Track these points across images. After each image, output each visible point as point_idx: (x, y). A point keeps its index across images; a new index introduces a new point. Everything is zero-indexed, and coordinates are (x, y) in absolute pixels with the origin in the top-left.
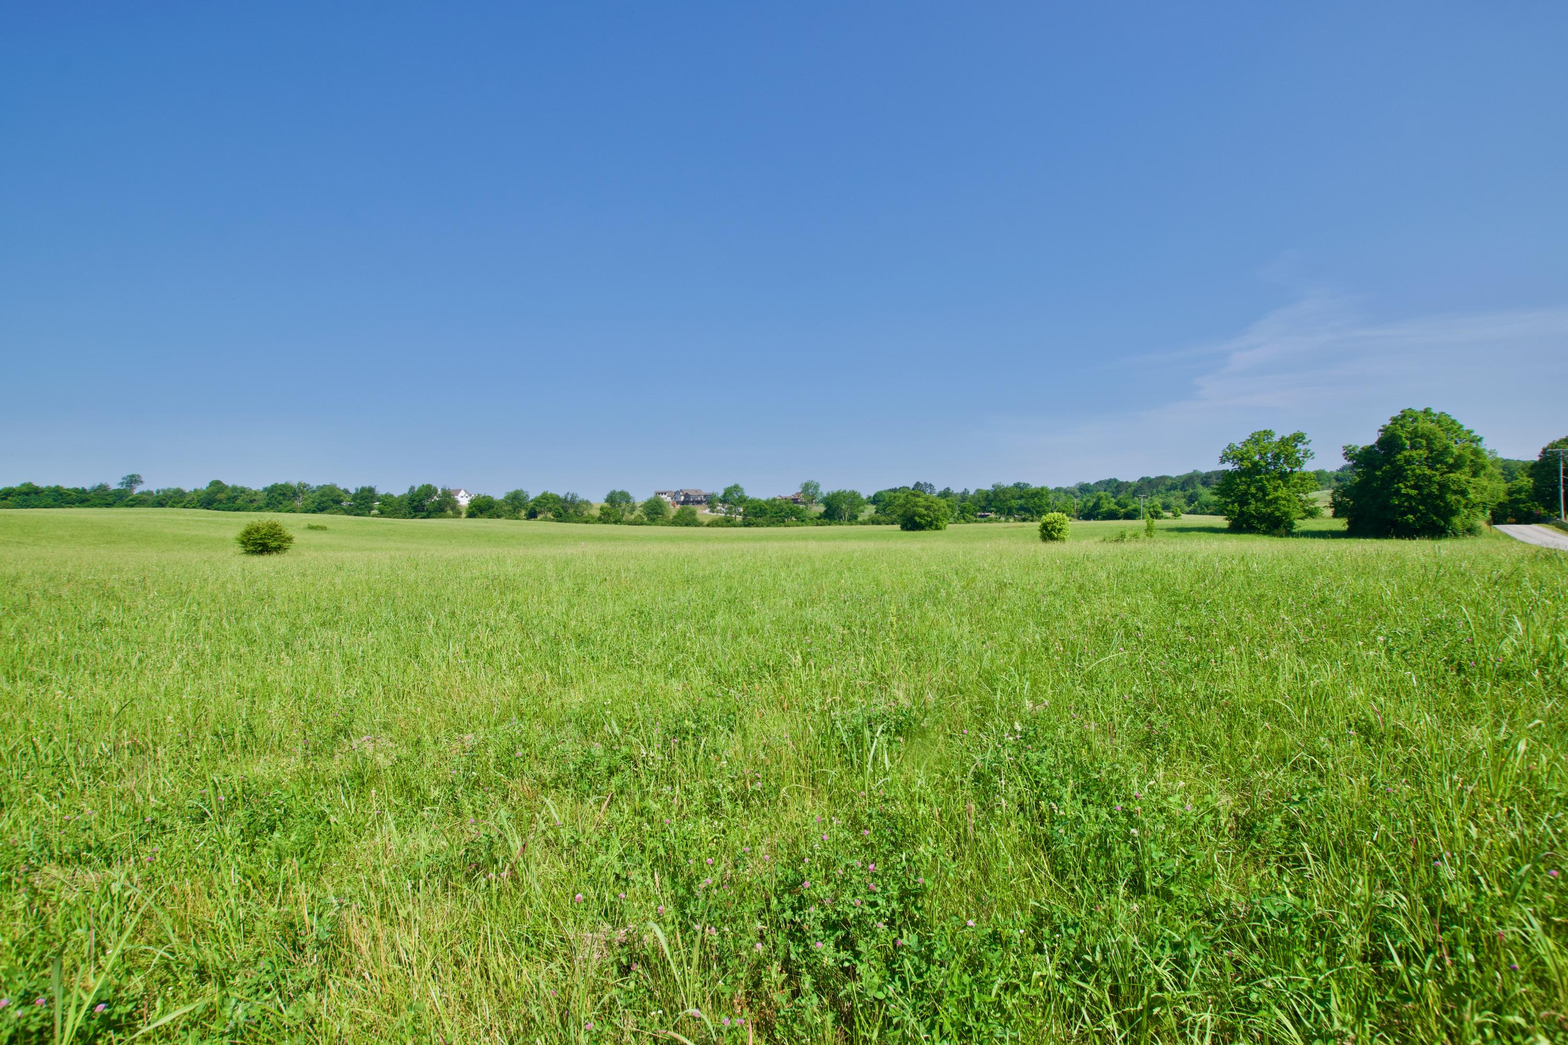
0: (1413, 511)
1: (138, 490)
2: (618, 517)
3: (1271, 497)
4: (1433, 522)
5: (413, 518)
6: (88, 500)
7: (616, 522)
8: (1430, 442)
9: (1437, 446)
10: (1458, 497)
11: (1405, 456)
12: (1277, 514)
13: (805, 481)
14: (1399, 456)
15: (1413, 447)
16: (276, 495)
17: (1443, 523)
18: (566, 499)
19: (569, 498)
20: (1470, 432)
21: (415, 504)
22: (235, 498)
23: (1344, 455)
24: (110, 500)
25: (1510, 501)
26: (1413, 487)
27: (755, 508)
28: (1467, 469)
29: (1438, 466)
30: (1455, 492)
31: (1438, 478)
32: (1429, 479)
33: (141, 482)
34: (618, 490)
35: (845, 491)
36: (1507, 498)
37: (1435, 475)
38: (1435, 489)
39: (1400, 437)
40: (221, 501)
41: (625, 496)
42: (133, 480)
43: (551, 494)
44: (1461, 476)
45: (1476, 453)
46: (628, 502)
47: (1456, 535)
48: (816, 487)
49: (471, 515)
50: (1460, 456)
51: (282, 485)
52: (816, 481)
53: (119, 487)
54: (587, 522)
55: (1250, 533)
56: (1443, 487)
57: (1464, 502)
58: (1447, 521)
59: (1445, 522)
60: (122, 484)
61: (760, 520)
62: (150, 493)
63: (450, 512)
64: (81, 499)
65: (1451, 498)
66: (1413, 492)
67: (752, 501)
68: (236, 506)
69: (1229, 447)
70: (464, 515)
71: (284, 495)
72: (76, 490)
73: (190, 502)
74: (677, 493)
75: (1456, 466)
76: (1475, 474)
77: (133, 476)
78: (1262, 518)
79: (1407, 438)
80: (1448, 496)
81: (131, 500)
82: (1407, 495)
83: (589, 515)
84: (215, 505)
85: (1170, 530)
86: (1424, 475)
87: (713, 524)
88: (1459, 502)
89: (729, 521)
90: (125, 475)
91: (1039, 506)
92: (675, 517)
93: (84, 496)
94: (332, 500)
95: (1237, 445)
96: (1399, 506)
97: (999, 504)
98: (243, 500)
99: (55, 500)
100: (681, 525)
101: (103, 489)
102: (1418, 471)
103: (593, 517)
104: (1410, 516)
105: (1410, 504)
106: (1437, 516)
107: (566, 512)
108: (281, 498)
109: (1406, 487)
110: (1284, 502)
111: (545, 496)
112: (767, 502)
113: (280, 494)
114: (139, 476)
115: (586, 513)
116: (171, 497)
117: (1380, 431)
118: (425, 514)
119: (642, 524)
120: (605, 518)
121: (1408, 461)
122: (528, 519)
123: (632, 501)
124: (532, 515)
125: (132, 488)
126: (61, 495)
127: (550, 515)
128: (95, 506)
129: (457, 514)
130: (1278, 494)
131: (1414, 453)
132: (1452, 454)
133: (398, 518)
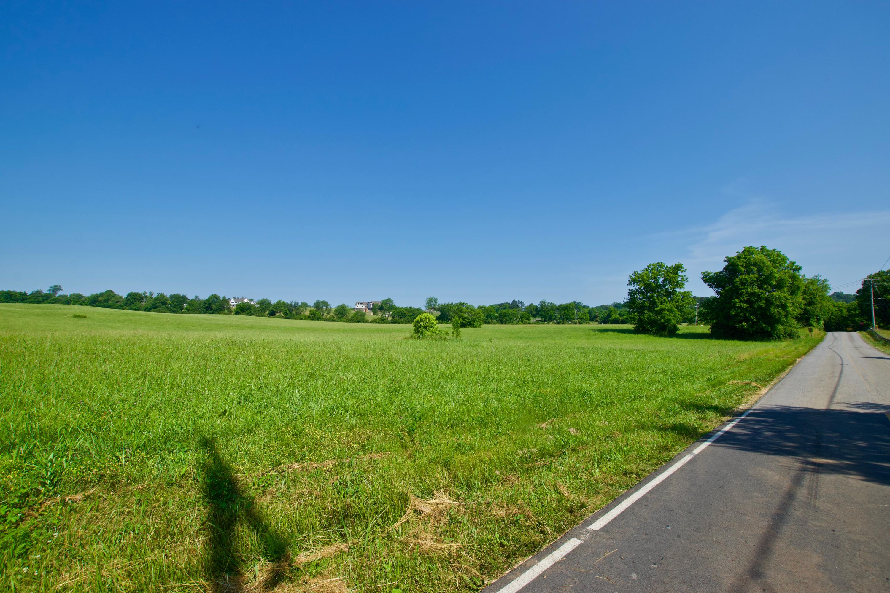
0: (746, 319)
1: (59, 294)
2: (319, 316)
3: (658, 308)
4: (762, 329)
5: (205, 313)
6: (27, 299)
7: (318, 319)
8: (760, 270)
9: (766, 272)
10: (780, 310)
11: (741, 280)
12: (663, 321)
13: (429, 297)
14: (737, 280)
15: (748, 272)
16: (131, 299)
17: (770, 329)
18: (291, 304)
19: (293, 304)
20: (793, 263)
21: (206, 305)
22: (109, 300)
23: (703, 278)
24: (41, 299)
25: (849, 316)
26: (745, 302)
27: (398, 313)
28: (786, 289)
29: (765, 286)
30: (777, 306)
31: (765, 295)
32: (759, 296)
33: (61, 290)
34: (321, 300)
35: (452, 304)
36: (848, 313)
37: (763, 293)
38: (762, 303)
39: (737, 265)
40: (100, 301)
41: (325, 304)
42: (56, 288)
43: (283, 302)
44: (782, 294)
45: (794, 278)
46: (327, 307)
47: (780, 339)
48: (436, 301)
49: (237, 313)
50: (781, 279)
51: (135, 293)
52: (436, 297)
53: (48, 292)
54: (301, 319)
55: (645, 334)
56: (769, 302)
57: (783, 314)
58: (774, 328)
59: (772, 329)
60: (50, 290)
61: (402, 320)
62: (65, 296)
63: (226, 311)
64: (22, 298)
65: (774, 310)
66: (745, 306)
67: (398, 308)
68: (108, 304)
69: (634, 274)
70: (233, 313)
71: (135, 299)
72: (20, 293)
73: (83, 302)
74: (369, 303)
75: (779, 286)
76: (792, 293)
77: (56, 286)
78: (653, 323)
79: (742, 266)
80: (772, 309)
81: (53, 300)
82: (740, 307)
83: (304, 314)
84: (97, 303)
85: (595, 330)
86: (755, 293)
87: (374, 322)
88: (780, 313)
89: (383, 320)
90: (52, 285)
91: (568, 315)
92: (352, 317)
93: (24, 297)
94: (162, 303)
95: (639, 272)
96: (737, 315)
97: (543, 313)
98: (113, 301)
99: (6, 299)
100: (355, 322)
101: (39, 293)
102: (749, 290)
103: (305, 316)
104: (744, 324)
105: (745, 314)
106: (765, 323)
107: (291, 312)
108: (133, 300)
109: (741, 301)
110: (667, 313)
111: (279, 303)
112: (406, 309)
113: (133, 298)
114: (60, 286)
115: (302, 313)
116: (74, 299)
117: (725, 261)
118: (211, 312)
119: (333, 321)
120: (313, 317)
121: (743, 283)
122: (269, 317)
123: (329, 307)
124: (272, 314)
125: (56, 293)
126: (10, 296)
127: (282, 314)
128: (30, 302)
129: (230, 312)
130: (663, 306)
131: (747, 277)
132: (775, 278)
133: (196, 313)
